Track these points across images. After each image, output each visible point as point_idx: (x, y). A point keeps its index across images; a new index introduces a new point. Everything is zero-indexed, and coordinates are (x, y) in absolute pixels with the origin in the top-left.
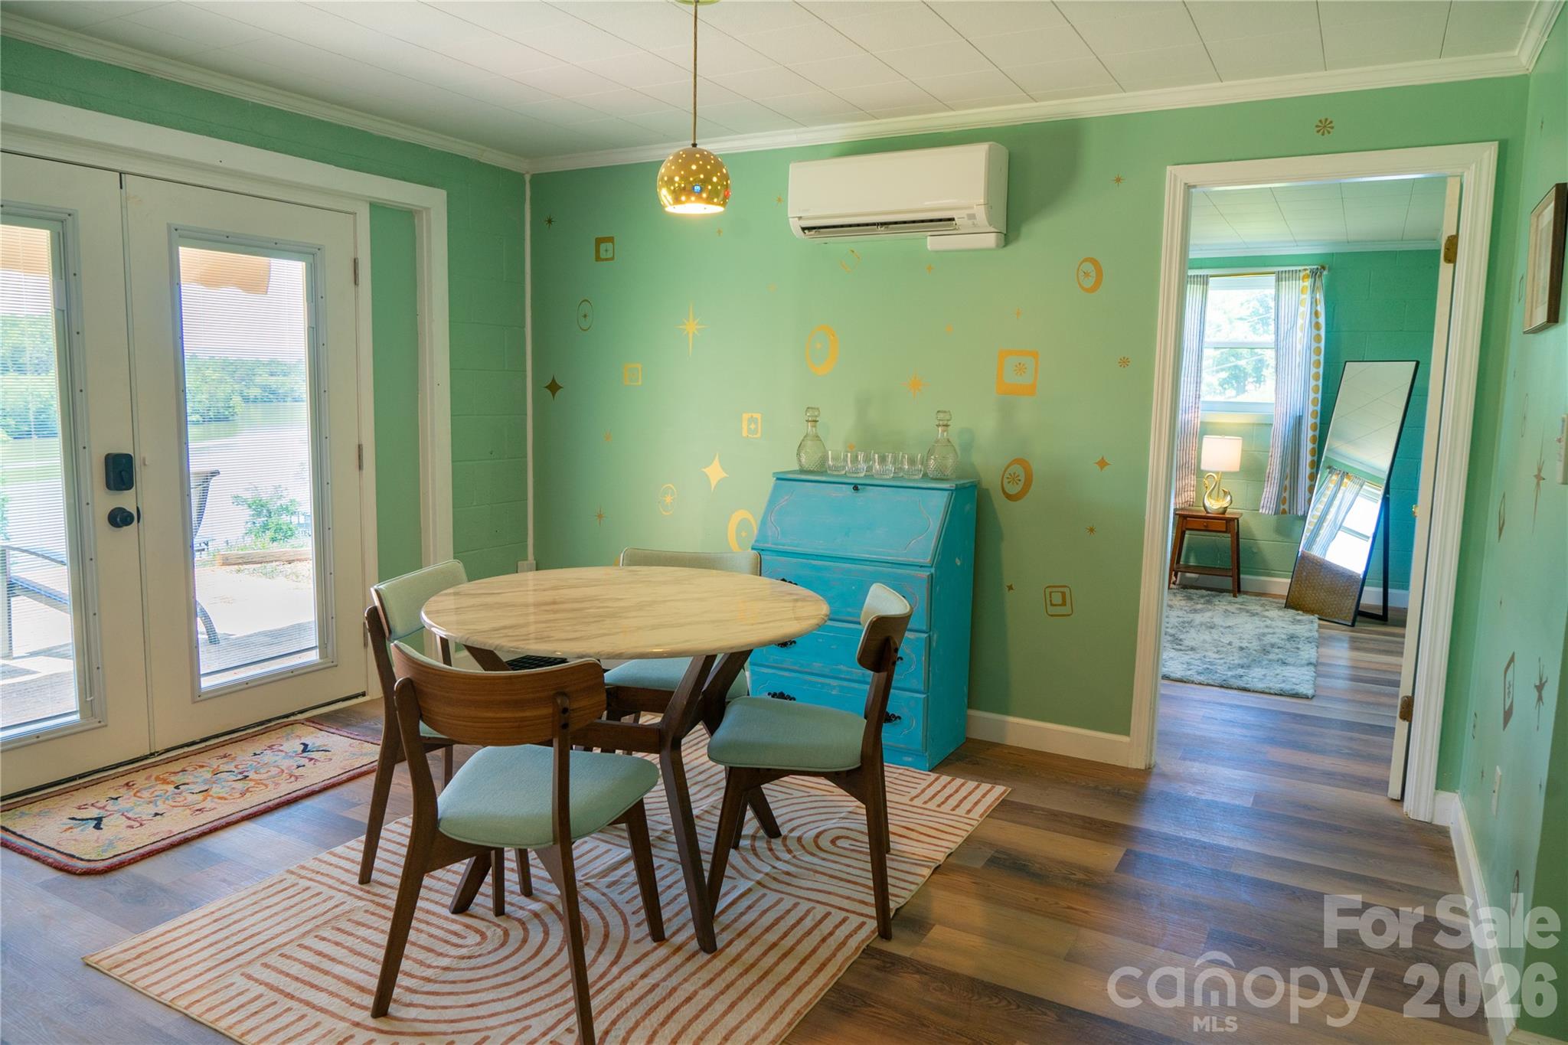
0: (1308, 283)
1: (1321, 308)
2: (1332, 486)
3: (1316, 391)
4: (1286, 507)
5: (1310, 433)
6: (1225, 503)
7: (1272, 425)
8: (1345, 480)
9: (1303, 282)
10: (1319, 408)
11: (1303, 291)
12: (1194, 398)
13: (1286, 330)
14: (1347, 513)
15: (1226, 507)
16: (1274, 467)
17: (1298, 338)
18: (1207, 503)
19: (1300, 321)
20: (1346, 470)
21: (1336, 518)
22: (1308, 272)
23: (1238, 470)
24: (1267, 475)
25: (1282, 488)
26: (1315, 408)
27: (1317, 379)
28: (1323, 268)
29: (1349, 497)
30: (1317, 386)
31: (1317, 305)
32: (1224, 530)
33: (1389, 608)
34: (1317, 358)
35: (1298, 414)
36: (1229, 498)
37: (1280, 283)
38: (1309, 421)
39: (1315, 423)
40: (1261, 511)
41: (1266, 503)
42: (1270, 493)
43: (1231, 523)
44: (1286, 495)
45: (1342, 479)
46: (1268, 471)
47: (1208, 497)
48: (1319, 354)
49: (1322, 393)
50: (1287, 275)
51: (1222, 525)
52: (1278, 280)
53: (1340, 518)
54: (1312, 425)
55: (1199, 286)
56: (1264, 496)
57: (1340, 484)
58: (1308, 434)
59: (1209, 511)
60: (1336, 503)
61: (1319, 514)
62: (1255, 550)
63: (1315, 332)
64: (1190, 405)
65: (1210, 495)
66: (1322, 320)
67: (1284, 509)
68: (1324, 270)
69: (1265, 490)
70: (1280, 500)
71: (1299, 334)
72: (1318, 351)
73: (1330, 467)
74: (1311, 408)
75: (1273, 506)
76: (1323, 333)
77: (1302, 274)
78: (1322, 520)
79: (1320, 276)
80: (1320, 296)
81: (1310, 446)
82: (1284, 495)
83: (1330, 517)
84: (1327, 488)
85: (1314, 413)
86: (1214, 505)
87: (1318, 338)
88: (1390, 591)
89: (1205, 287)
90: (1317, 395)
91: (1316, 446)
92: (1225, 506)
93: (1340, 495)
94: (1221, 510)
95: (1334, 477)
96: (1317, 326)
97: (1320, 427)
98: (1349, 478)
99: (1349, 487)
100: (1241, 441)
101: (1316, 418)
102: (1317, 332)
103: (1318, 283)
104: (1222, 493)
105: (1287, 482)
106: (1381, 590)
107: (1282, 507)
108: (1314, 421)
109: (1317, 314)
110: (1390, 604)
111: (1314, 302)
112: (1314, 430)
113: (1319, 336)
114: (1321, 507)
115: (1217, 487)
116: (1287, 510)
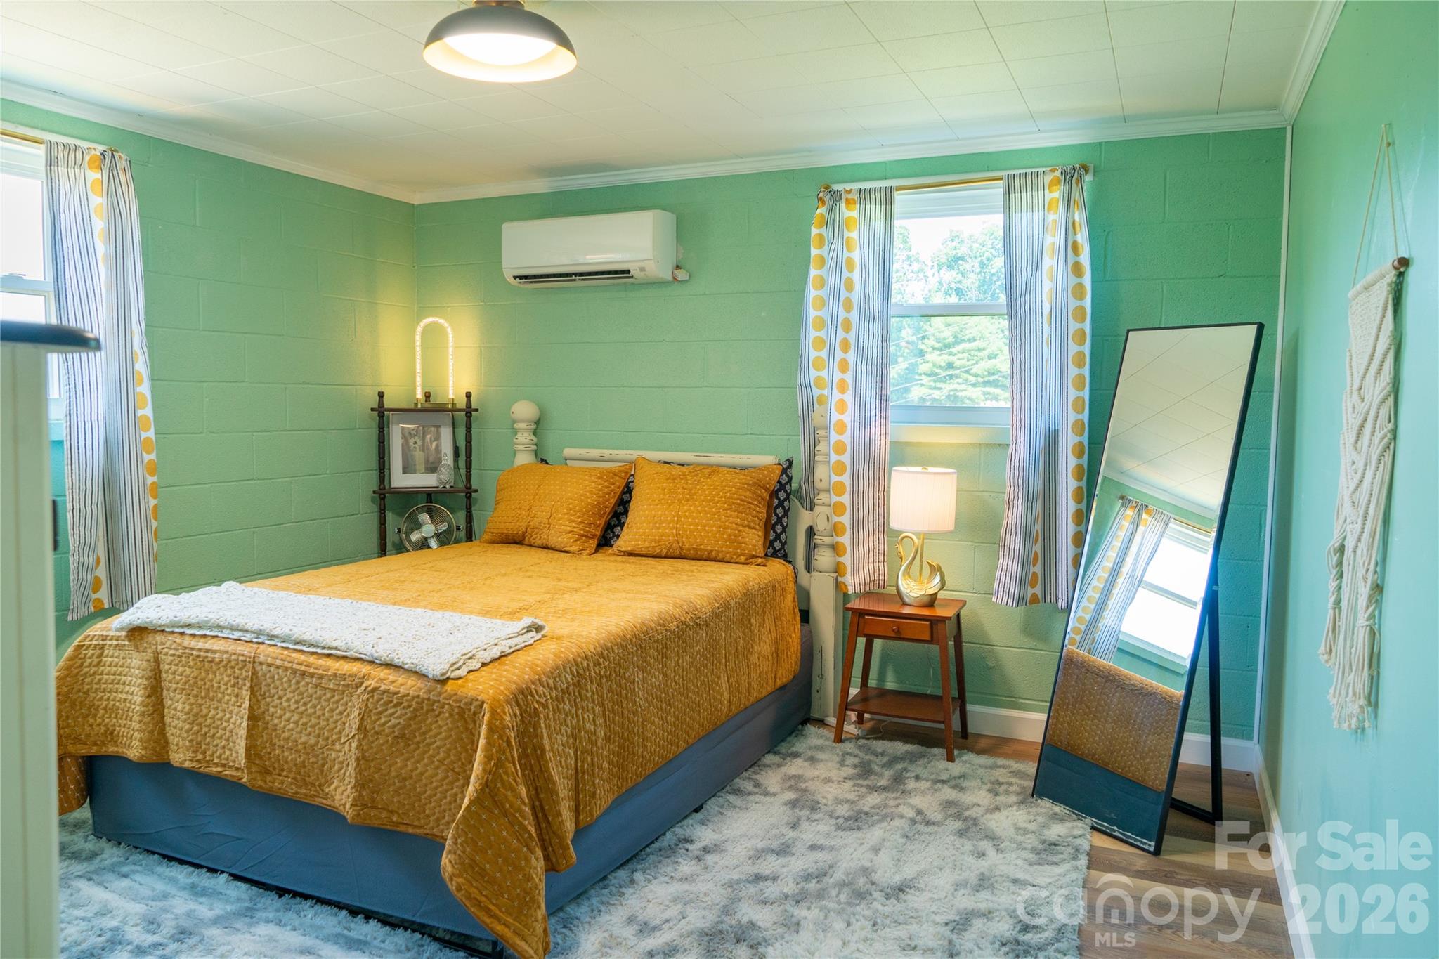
0: (1057, 193)
1: (1083, 238)
2: (1126, 524)
3: (1079, 386)
4: (1038, 590)
5: (1073, 462)
6: (932, 586)
7: (1008, 445)
8: (1145, 516)
9: (1050, 192)
10: (1085, 416)
11: (1049, 208)
12: (878, 402)
13: (1024, 279)
14: (1148, 563)
15: (936, 594)
16: (1013, 523)
17: (1045, 290)
18: (903, 585)
19: (1047, 262)
20: (1145, 501)
21: (1134, 570)
22: (1058, 174)
23: (952, 528)
24: (1002, 536)
25: (1028, 559)
26: (1080, 417)
27: (1080, 364)
28: (1085, 168)
29: (1151, 538)
30: (1081, 376)
31: (1075, 234)
32: (928, 638)
33: (1223, 774)
34: (1079, 326)
35: (1052, 428)
36: (938, 579)
37: (1012, 196)
38: (1070, 440)
39: (1081, 444)
40: (994, 599)
41: (1002, 585)
42: (1008, 565)
43: (940, 626)
44: (1038, 569)
45: (1140, 515)
46: (1003, 528)
47: (904, 575)
48: (1083, 320)
49: (1091, 389)
50: (1023, 180)
51: (923, 630)
52: (1009, 190)
53: (1139, 572)
54: (1074, 445)
55: (878, 207)
56: (998, 573)
57: (1137, 522)
58: (1069, 462)
59: (907, 600)
60: (1134, 549)
61: (1111, 565)
62: (991, 664)
63: (1073, 280)
64: (873, 413)
65: (907, 572)
66: (1085, 259)
67: (1035, 596)
68: (1087, 171)
69: (1001, 561)
70: (1026, 579)
71: (1048, 285)
72: (1079, 314)
73: (1122, 498)
74: (1072, 417)
75: (1014, 590)
76: (1087, 280)
77: (1048, 179)
78: (1115, 572)
79: (1080, 181)
80: (1079, 216)
81: (1073, 484)
82: (1033, 569)
83: (1126, 569)
84: (1120, 527)
85: (1078, 425)
86: (913, 589)
87: (1079, 291)
88: (1225, 741)
89: (889, 207)
90: (1081, 394)
91: (1084, 483)
92: (932, 591)
93: (1138, 538)
94: (926, 599)
95: (1129, 512)
96: (1077, 269)
97: (1089, 448)
98: (1149, 513)
99: (1148, 528)
100: (955, 476)
101: (1082, 434)
102: (1077, 280)
103: (1076, 195)
104: (926, 570)
105: (1038, 548)
106: (1207, 738)
107: (1030, 591)
108: (1077, 439)
109: (1075, 248)
110: (1226, 764)
111: (1070, 226)
112: (1079, 455)
113: (1080, 288)
114: (1112, 554)
115: (919, 555)
116: (1040, 596)
